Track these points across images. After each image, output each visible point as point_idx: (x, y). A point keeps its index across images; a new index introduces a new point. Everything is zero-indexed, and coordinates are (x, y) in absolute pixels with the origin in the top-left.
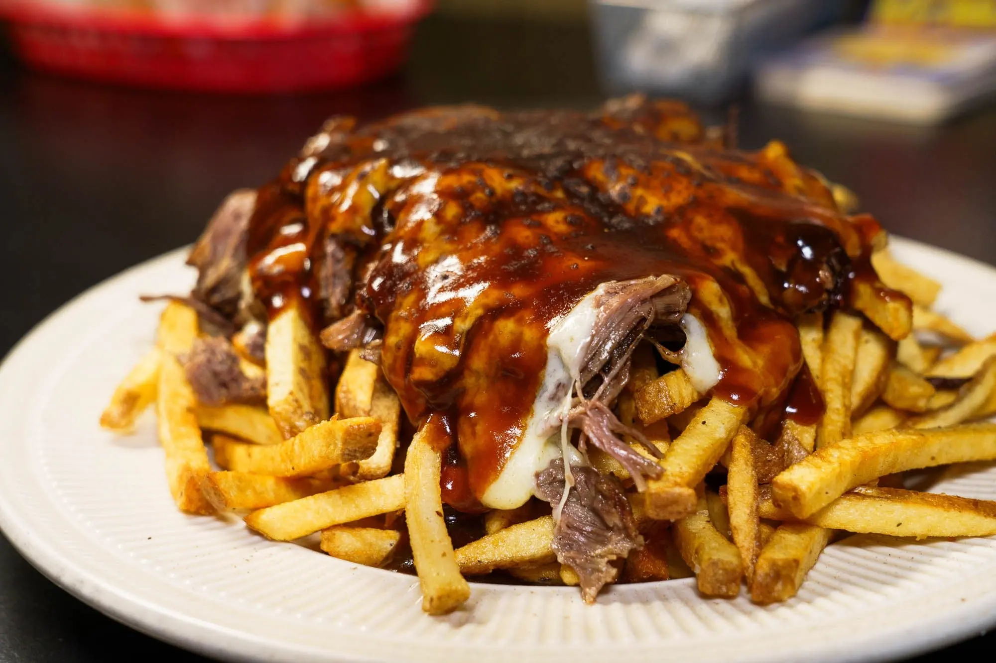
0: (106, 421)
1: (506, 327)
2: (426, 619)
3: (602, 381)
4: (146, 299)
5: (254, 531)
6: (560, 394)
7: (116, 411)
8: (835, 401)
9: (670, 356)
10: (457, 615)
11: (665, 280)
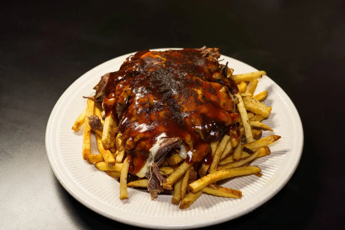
0: (73, 128)
1: (143, 143)
2: (120, 200)
3: (159, 161)
4: (84, 97)
5: (96, 167)
6: (151, 160)
7: (75, 127)
8: (216, 159)
9: (177, 151)
10: (125, 200)
11: (176, 139)
